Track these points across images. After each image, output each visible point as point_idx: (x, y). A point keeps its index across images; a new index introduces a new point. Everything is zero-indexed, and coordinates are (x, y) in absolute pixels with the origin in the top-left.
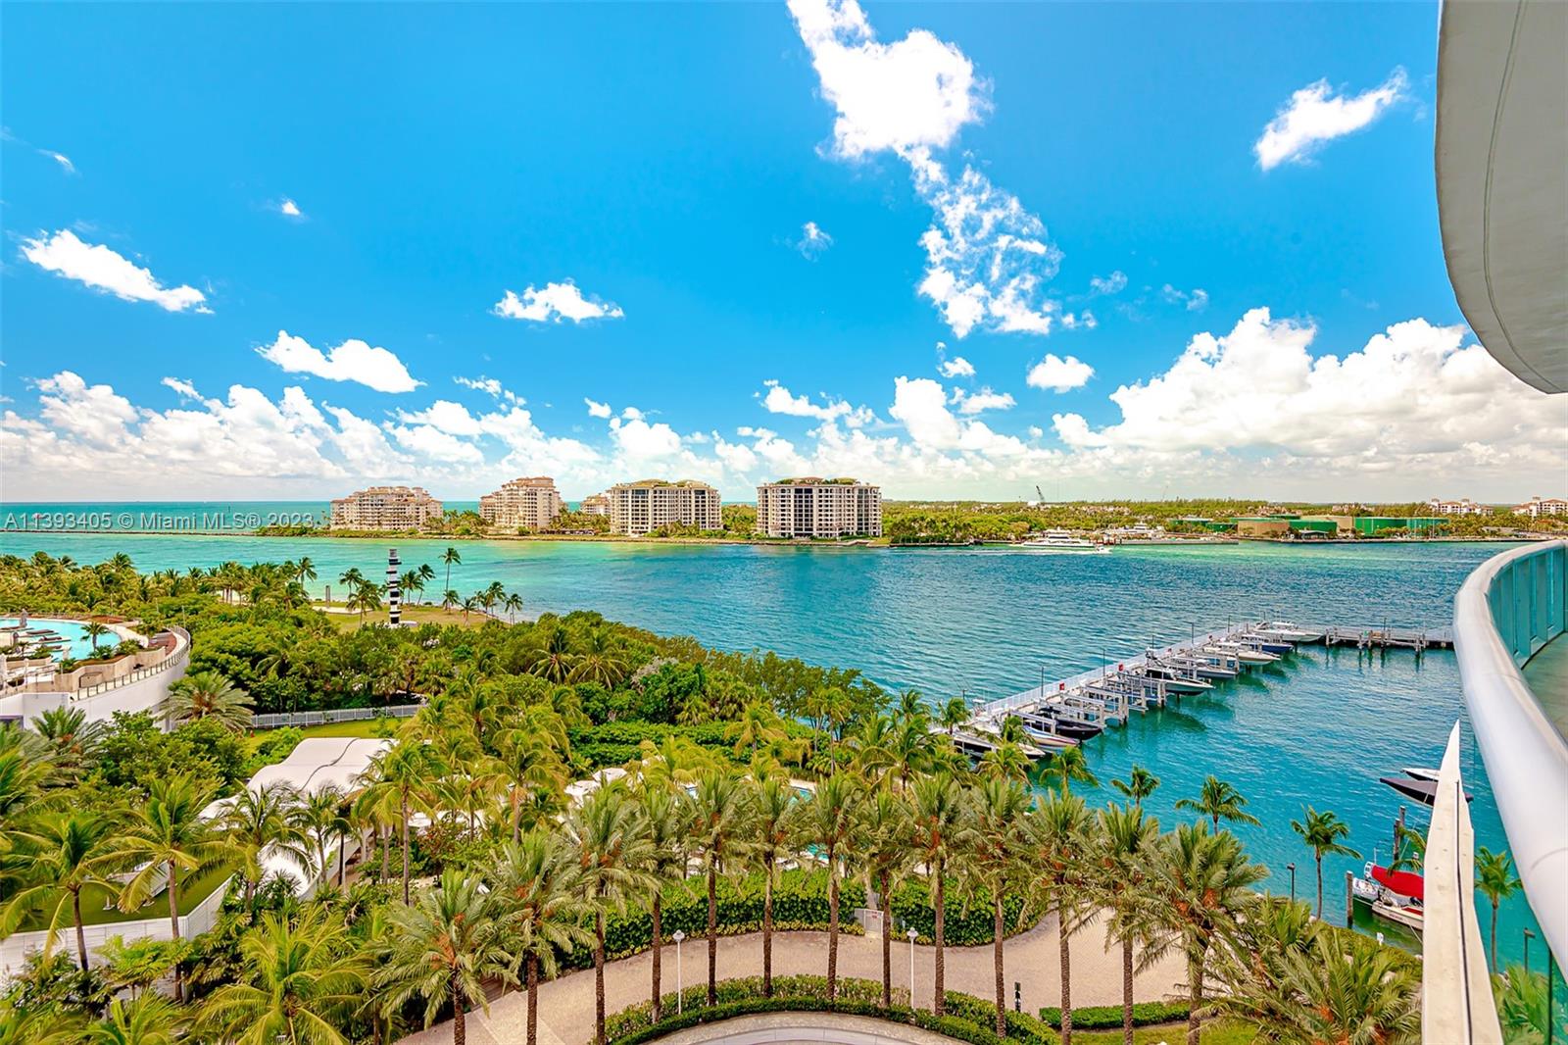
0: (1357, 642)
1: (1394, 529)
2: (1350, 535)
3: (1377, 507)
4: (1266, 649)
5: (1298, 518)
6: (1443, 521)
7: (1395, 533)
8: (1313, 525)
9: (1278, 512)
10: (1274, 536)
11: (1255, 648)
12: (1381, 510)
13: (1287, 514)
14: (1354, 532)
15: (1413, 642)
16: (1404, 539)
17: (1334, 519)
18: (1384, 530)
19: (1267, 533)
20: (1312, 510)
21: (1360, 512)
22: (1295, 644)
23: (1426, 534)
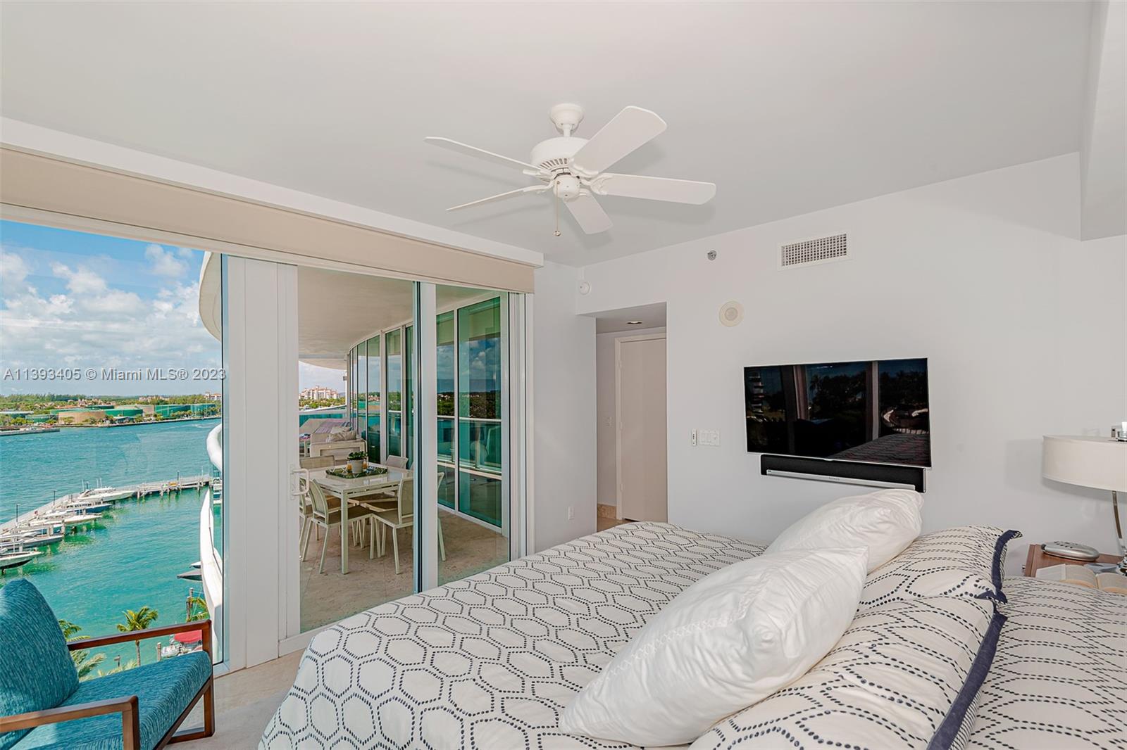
0: (159, 492)
1: (183, 412)
2: (152, 418)
3: (171, 398)
4: (89, 511)
5: (113, 407)
6: (212, 406)
7: (183, 415)
8: (125, 413)
9: (95, 403)
10: (93, 423)
11: (79, 512)
12: (174, 400)
13: (103, 405)
14: (155, 416)
15: (196, 484)
16: (189, 419)
17: (141, 407)
18: (176, 413)
19: (87, 421)
20: (122, 401)
21: (159, 402)
22: (114, 502)
23: (203, 414)
